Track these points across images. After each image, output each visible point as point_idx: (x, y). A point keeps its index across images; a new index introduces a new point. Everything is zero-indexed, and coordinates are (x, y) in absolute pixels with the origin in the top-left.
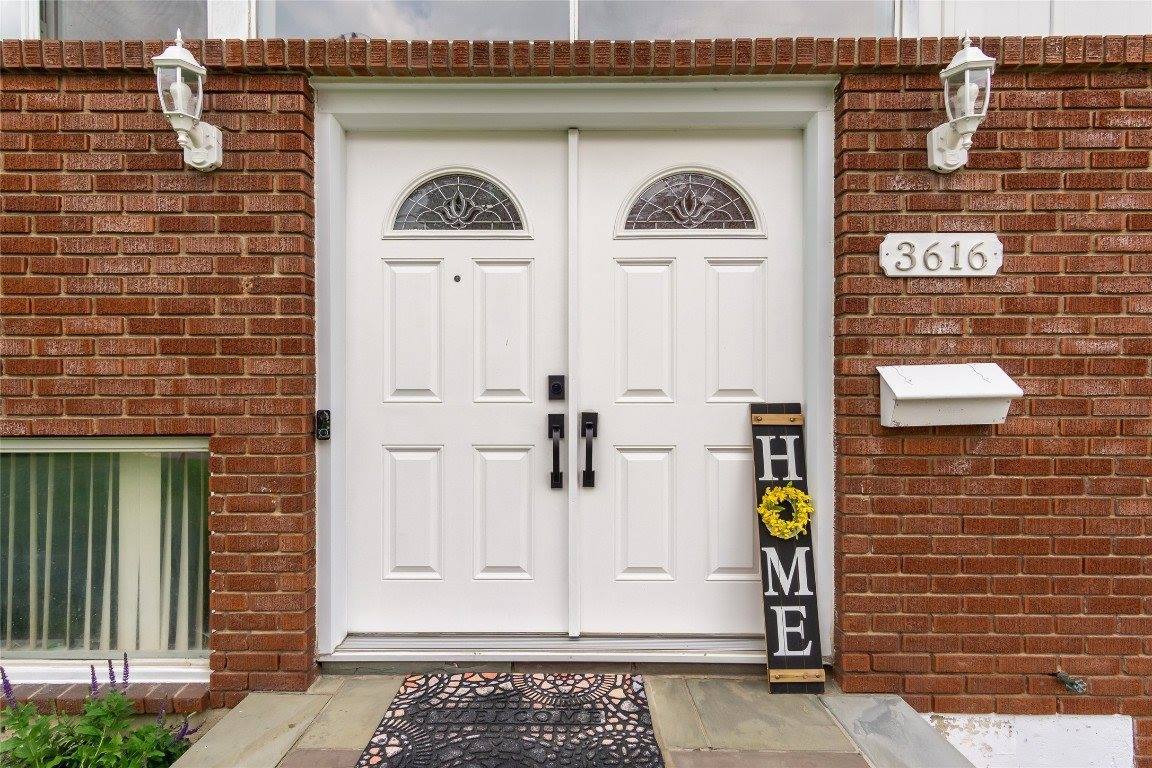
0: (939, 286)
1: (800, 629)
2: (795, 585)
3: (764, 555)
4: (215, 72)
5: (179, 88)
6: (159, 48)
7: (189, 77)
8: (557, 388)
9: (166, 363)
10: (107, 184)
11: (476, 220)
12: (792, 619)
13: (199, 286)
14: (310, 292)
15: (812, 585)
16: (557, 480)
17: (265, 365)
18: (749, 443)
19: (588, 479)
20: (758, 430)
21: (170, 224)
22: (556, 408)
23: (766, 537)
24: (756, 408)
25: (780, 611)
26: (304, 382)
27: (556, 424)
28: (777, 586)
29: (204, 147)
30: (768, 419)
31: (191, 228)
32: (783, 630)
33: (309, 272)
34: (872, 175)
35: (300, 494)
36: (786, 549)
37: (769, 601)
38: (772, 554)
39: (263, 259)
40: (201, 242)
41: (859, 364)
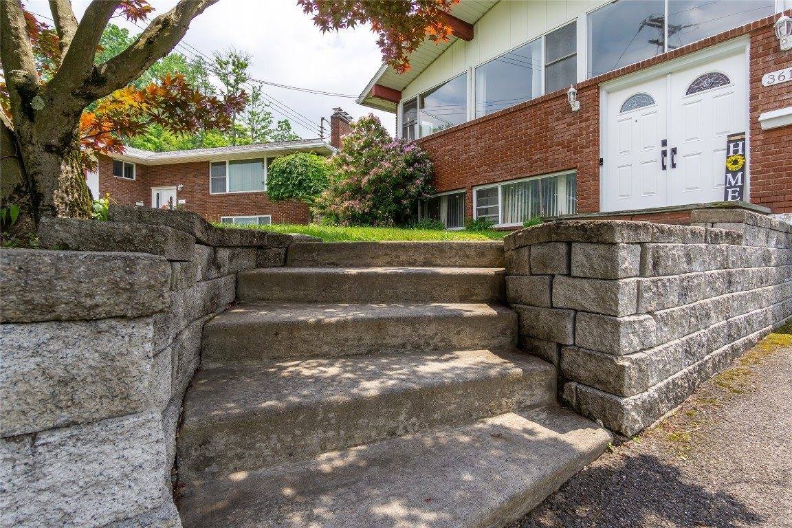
0: (786, 84)
1: (737, 194)
2: (736, 183)
3: (726, 176)
4: (578, 90)
5: (572, 96)
6: (568, 89)
7: (574, 93)
8: (664, 143)
9: (568, 154)
10: (558, 119)
11: (640, 105)
12: (733, 192)
13: (575, 136)
14: (599, 131)
15: (743, 182)
16: (664, 167)
17: (588, 150)
18: (725, 147)
19: (674, 166)
20: (729, 142)
21: (570, 124)
22: (664, 148)
23: (728, 171)
24: (729, 136)
25: (730, 191)
26: (597, 152)
27: (664, 153)
28: (730, 183)
29: (576, 106)
30: (732, 138)
31: (574, 124)
32: (730, 194)
33: (598, 128)
34: (760, 59)
35: (596, 177)
36: (734, 174)
37: (726, 188)
38: (729, 176)
39: (588, 127)
40: (576, 126)
41: (755, 114)
